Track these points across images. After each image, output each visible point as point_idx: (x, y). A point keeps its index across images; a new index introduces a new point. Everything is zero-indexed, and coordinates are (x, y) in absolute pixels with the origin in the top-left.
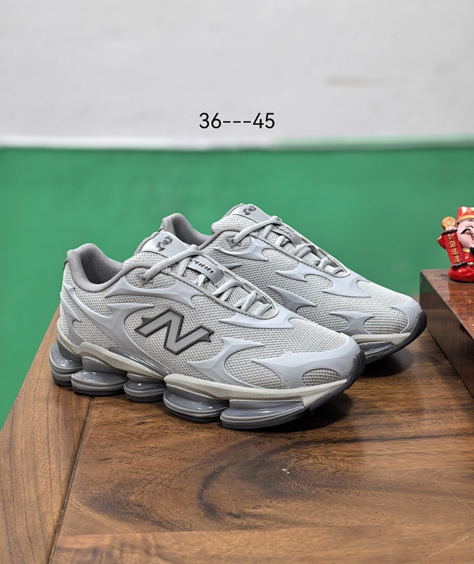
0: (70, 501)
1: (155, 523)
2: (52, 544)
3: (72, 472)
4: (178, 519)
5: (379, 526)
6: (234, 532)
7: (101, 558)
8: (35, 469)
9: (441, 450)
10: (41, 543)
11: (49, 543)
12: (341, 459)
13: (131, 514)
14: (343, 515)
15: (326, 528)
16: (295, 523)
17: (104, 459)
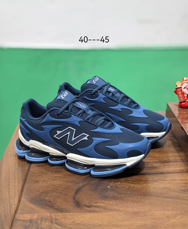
0: (22, 199)
1: (55, 209)
2: (14, 217)
3: (23, 187)
4: (65, 207)
5: (145, 212)
6: (87, 213)
7: (33, 224)
8: (9, 185)
9: (172, 179)
10: (10, 217)
11: (13, 217)
12: (132, 183)
13: (46, 205)
14: (131, 206)
15: (124, 212)
16: (111, 210)
17: (36, 182)
